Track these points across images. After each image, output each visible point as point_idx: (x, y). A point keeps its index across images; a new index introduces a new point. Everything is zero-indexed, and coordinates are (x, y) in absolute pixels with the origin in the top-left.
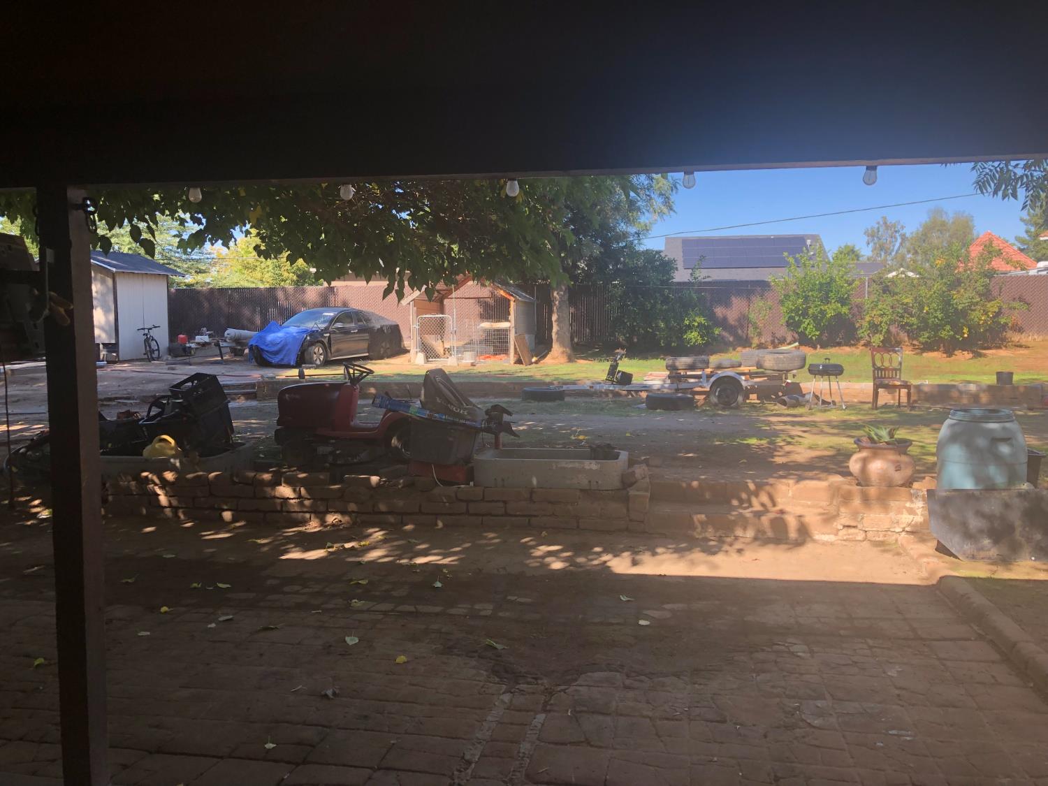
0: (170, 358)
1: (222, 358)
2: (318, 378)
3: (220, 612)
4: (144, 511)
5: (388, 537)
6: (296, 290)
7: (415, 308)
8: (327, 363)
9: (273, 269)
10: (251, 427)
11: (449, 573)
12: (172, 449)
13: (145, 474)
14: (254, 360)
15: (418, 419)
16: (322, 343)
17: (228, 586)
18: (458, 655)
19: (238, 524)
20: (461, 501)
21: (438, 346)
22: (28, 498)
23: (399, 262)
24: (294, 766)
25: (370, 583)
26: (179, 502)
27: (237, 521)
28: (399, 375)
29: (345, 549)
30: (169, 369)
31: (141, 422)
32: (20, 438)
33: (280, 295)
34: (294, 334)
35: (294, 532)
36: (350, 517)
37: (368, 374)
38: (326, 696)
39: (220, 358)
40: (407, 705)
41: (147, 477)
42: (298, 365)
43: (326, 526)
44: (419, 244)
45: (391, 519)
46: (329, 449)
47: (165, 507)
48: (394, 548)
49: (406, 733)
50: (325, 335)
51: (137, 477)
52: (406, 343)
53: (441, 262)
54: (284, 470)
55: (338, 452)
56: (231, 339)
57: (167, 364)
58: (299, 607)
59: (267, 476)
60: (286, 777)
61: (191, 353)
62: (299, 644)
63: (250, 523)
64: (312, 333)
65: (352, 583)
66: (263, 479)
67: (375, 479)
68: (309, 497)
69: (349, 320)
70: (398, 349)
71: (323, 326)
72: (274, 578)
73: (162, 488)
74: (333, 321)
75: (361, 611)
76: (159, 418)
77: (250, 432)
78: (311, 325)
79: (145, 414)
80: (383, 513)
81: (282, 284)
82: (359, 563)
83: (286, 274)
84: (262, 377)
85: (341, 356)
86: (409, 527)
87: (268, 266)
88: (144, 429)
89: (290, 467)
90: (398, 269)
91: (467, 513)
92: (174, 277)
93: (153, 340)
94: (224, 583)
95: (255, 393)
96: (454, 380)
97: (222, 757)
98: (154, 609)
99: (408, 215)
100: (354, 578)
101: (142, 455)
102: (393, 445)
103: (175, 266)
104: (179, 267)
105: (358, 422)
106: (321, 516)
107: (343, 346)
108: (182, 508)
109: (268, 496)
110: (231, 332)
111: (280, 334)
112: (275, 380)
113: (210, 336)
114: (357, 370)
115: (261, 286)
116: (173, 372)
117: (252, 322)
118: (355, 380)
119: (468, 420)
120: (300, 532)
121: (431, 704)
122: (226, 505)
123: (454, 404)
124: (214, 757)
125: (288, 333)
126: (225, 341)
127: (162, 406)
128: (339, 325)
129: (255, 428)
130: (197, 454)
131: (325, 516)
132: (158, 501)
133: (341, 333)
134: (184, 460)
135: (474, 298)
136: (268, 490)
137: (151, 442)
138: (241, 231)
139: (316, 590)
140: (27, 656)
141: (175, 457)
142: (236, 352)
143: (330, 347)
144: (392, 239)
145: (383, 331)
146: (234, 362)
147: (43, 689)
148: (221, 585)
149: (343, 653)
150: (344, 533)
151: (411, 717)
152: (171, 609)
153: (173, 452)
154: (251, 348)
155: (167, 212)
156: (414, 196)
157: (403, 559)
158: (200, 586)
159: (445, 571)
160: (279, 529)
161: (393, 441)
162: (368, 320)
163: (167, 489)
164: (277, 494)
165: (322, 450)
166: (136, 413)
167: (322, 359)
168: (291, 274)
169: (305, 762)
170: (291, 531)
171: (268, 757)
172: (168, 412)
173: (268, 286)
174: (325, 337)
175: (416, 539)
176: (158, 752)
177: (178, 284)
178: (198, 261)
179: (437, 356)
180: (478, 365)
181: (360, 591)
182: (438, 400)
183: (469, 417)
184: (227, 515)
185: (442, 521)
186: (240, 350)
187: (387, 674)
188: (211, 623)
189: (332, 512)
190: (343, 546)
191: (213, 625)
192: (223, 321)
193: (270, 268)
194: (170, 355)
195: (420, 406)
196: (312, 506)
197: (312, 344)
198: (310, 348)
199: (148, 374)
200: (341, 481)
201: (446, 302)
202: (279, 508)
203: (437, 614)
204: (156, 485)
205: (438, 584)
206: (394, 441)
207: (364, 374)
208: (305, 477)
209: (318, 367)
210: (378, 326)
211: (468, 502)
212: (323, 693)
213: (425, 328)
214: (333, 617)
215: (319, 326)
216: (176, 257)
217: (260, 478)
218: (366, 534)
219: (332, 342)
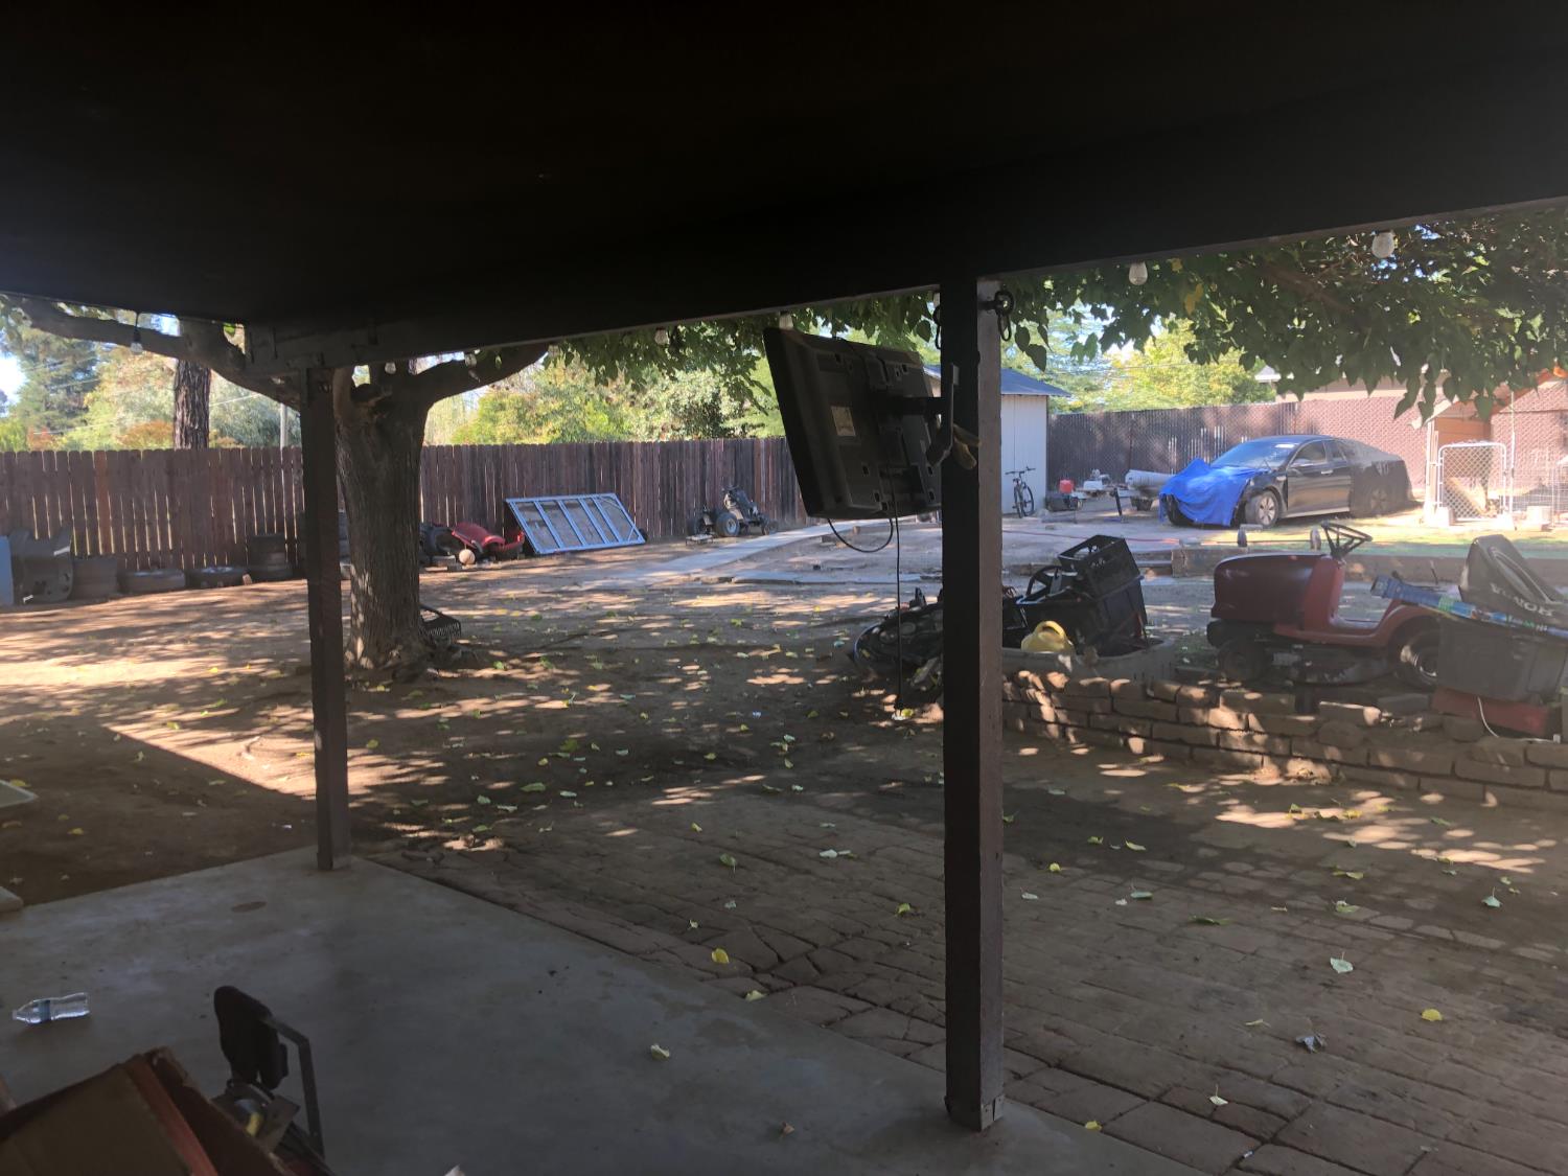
0: (1047, 512)
1: (1120, 512)
2: (1267, 546)
3: (1132, 885)
4: (1021, 726)
5: (1393, 809)
6: (1233, 410)
7: (1437, 433)
8: (1280, 523)
9: (1197, 379)
10: (1167, 616)
11: (1513, 885)
12: (1060, 641)
13: (1023, 674)
14: (1167, 517)
15: (1455, 619)
16: (1274, 491)
17: (1142, 848)
18: (1539, 1029)
19: (1151, 759)
20: (1534, 765)
21: (1476, 496)
22: (881, 692)
23: (1430, 356)
24: (1258, 1143)
25: (1366, 878)
26: (1069, 717)
27: (1151, 754)
28: (1405, 544)
29: (1320, 818)
30: (1047, 528)
31: (1018, 602)
32: (870, 614)
33: (1209, 418)
34: (1230, 478)
35: (1237, 780)
36: (1327, 768)
37: (1362, 541)
38: (1303, 1045)
39: (1117, 514)
40: (1447, 1092)
41: (1026, 678)
42: (1234, 525)
43: (1288, 779)
44: (1467, 322)
45: (1400, 780)
46: (1295, 658)
47: (1049, 723)
48: (1408, 829)
49: (1447, 1140)
50: (1279, 478)
51: (1013, 677)
52: (1416, 491)
53: (1507, 351)
54: (1221, 685)
55: (1308, 664)
56: (1134, 485)
57: (1043, 522)
58: (1253, 897)
59: (1197, 693)
60: (1246, 1155)
61: (1076, 506)
62: (1253, 954)
63: (1169, 759)
64: (1258, 476)
65: (1335, 874)
66: (1191, 696)
67: (1371, 713)
68: (1261, 730)
69: (1318, 454)
70: (1402, 501)
71: (1276, 465)
72: (1210, 846)
73: (1048, 694)
74: (1290, 456)
75: (1354, 922)
76: (1044, 597)
77: (1166, 623)
78: (1257, 464)
79: (1026, 590)
80: (1382, 768)
81: (1210, 401)
82: (1347, 844)
83: (1216, 387)
84: (1181, 542)
85: (1304, 511)
86: (1432, 798)
87: (1189, 376)
88: (1023, 611)
89: (1229, 681)
90: (1424, 369)
91: (1547, 787)
92: (1056, 398)
93: (1025, 487)
94: (1135, 843)
95: (1170, 566)
96: (1526, 556)
97: (1147, 1099)
98: (1041, 864)
99: (1445, 275)
100: (1338, 867)
101: (1020, 647)
102: (1403, 660)
103: (1058, 382)
104: (1063, 384)
105: (1342, 618)
106: (1281, 760)
107: (1306, 496)
108: (1071, 726)
109: (1198, 722)
110: (1134, 476)
111: (1209, 479)
112: (1200, 548)
113: (1104, 481)
114: (1343, 534)
115: (1181, 407)
116: (1053, 532)
117: (1163, 459)
118: (1338, 551)
119: (1555, 626)
120: (1246, 783)
121: (1492, 1103)
122: (1136, 729)
123: (1528, 597)
124: (1137, 1095)
125: (1220, 477)
126: (1126, 488)
127: (1048, 581)
128: (1303, 463)
129: (1173, 618)
130: (1095, 651)
131: (1286, 762)
132: (1040, 712)
133: (1305, 475)
134: (1077, 658)
135: (1552, 411)
136: (1199, 713)
137: (1032, 631)
138: (1164, 325)
139: (1276, 875)
140: (891, 899)
141: (1064, 653)
142: (1139, 505)
143: (1286, 497)
144: (1418, 318)
145: (1376, 471)
146: (1138, 519)
147: (911, 946)
148: (1131, 845)
149: (1327, 982)
150: (1318, 792)
151: (1455, 1115)
152: (1063, 869)
153: (1062, 646)
154: (1163, 499)
155: (1059, 305)
156: (1461, 241)
157: (1424, 848)
158: (1101, 841)
159: (1505, 880)
160: (1213, 773)
161: (1403, 653)
162: (1350, 454)
163: (1053, 697)
164: (1212, 721)
165: (1283, 658)
166: (1010, 588)
167: (1272, 517)
168: (1224, 386)
169: (1275, 1140)
170: (1233, 780)
171: (1213, 1116)
172: (1056, 590)
173: (1187, 405)
174: (1279, 482)
175: (1444, 819)
176: (1059, 1066)
177: (1061, 408)
178: (1088, 373)
179: (1474, 513)
180: (1555, 530)
181: (1349, 888)
182: (1495, 589)
183: (1555, 621)
184: (1137, 744)
185: (1494, 795)
186: (1145, 502)
187: (1407, 1034)
188: (1120, 899)
189: (1297, 757)
190: (1318, 813)
191: (1123, 902)
192: (1122, 458)
193: (1193, 379)
194: (1047, 508)
195: (1459, 598)
196: (1266, 744)
197: (1257, 492)
198: (1254, 500)
199: (1020, 535)
200: (1314, 710)
201: (1495, 420)
202: (1214, 742)
203: (1493, 952)
204: (1038, 689)
205: (1494, 902)
206: (1406, 653)
207: (1356, 541)
208: (1255, 700)
209: (1265, 528)
210: (1367, 463)
211: (1549, 768)
212: (1298, 1039)
213: (1453, 467)
214: (1307, 922)
215: (1270, 465)
216: (1059, 370)
217: (1187, 694)
218: (1354, 799)
219: (1290, 490)
